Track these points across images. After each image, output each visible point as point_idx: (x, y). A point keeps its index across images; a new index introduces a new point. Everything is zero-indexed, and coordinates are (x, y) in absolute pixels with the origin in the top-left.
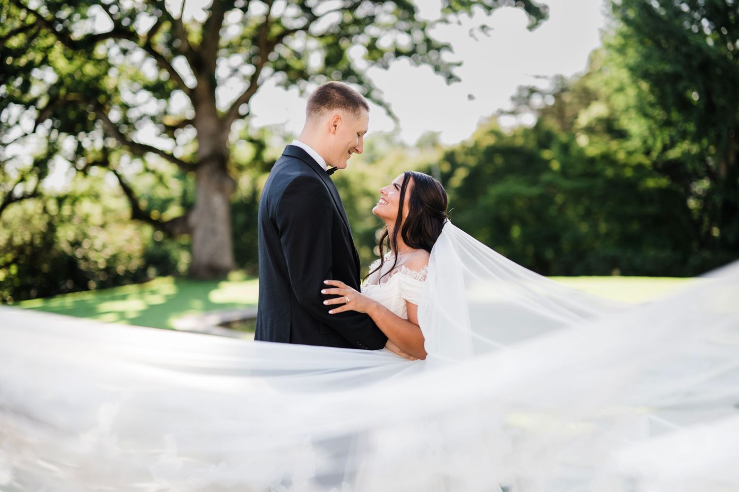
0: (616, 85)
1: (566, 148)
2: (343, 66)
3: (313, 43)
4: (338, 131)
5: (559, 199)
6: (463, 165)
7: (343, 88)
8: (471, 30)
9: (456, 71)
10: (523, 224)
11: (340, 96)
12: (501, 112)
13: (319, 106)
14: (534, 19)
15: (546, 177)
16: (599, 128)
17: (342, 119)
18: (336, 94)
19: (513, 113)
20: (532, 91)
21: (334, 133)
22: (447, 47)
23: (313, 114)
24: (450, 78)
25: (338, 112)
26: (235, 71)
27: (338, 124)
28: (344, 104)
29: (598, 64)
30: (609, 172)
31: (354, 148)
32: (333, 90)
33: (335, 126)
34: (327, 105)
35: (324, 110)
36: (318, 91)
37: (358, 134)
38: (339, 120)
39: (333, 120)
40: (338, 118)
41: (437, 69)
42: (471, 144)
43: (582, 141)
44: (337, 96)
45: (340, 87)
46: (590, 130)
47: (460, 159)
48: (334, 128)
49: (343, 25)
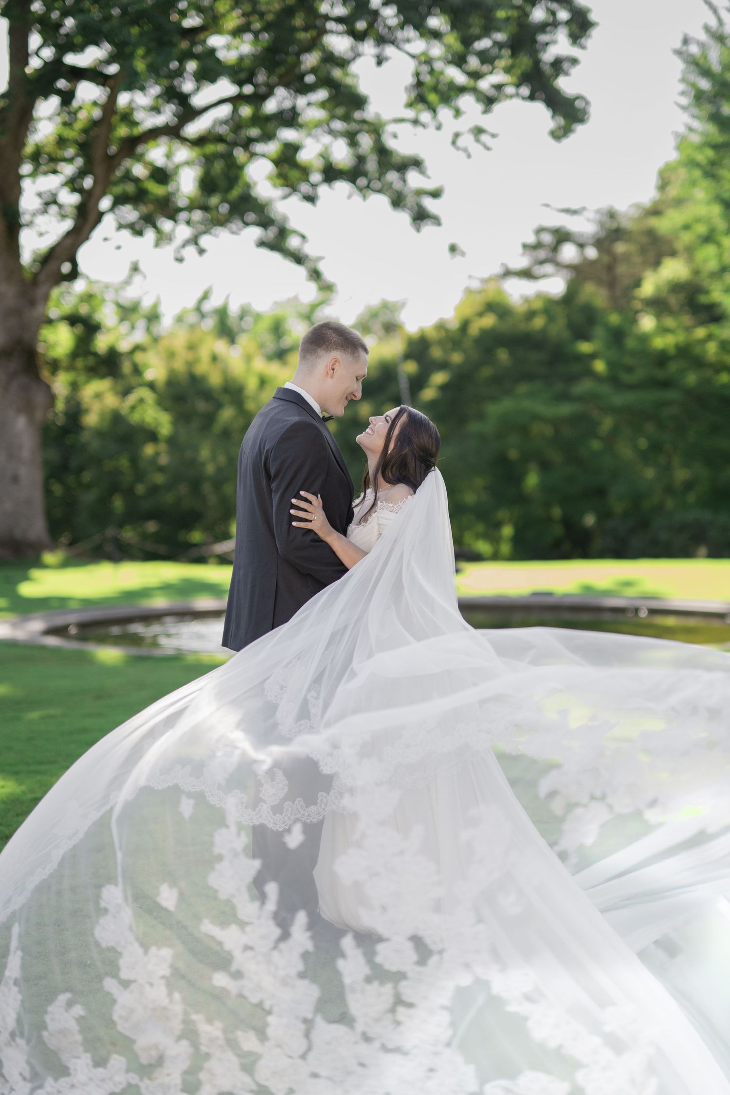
0: (701, 229)
1: (617, 336)
2: (235, 193)
3: (183, 154)
4: (336, 375)
5: (607, 423)
6: (443, 366)
7: (340, 329)
8: (457, 135)
9: (429, 203)
10: (545, 466)
11: (337, 337)
12: (508, 273)
13: (315, 347)
14: (561, 121)
15: (585, 386)
16: (674, 301)
17: (340, 361)
18: (333, 335)
19: (527, 274)
20: (562, 237)
21: (332, 377)
22: (416, 163)
23: (308, 356)
24: (421, 216)
25: (336, 354)
26: (51, 201)
27: (336, 367)
28: (342, 346)
29: (673, 191)
30: (691, 379)
31: (352, 393)
32: (330, 330)
33: (333, 369)
34: (324, 346)
35: (321, 352)
36: (313, 332)
37: (357, 378)
38: (337, 363)
39: (331, 362)
40: (336, 361)
41: (398, 202)
42: (454, 325)
43: (647, 323)
44: (334, 337)
45: (338, 328)
46: (658, 305)
47: (436, 353)
48: (332, 371)
49: (236, 124)
